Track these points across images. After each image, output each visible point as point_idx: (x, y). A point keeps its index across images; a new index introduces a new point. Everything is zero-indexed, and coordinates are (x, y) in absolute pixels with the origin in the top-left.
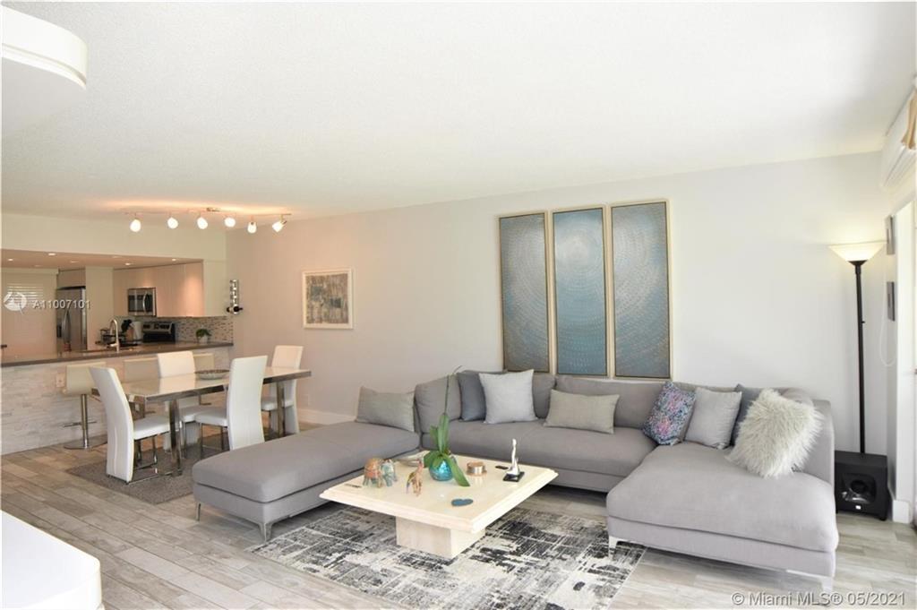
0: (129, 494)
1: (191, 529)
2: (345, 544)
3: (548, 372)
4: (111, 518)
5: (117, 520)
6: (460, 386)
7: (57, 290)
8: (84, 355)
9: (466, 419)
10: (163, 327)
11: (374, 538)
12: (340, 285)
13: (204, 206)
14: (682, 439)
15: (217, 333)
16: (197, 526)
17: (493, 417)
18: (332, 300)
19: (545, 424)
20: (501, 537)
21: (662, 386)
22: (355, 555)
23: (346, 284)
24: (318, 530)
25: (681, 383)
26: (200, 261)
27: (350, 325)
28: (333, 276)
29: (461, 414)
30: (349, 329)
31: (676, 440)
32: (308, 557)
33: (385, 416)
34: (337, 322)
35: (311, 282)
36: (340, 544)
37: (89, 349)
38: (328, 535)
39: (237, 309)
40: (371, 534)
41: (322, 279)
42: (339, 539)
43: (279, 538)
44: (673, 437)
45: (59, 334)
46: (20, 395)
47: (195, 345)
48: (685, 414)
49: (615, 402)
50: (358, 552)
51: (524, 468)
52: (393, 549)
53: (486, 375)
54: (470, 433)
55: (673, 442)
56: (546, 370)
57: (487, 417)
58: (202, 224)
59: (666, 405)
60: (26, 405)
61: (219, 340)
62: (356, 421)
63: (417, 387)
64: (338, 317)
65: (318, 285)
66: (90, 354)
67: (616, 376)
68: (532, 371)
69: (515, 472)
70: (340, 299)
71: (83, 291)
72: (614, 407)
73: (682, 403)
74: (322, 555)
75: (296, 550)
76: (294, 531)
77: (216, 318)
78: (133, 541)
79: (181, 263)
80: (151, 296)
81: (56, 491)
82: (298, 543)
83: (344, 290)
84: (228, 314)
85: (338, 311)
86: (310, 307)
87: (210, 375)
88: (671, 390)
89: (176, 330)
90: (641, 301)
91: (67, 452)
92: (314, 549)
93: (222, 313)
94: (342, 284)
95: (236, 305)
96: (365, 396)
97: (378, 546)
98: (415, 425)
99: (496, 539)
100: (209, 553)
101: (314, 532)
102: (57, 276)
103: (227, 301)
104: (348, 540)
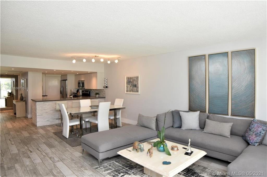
0: (66, 142)
1: (79, 157)
2: (126, 170)
3: (205, 112)
4: (59, 150)
5: (60, 151)
6: (173, 115)
7: (61, 81)
8: (67, 99)
9: (174, 127)
10: (87, 92)
11: (137, 169)
12: (136, 80)
13: (94, 55)
14: (261, 143)
15: (101, 94)
16: (82, 156)
17: (184, 127)
18: (134, 85)
19: (203, 131)
20: (183, 175)
21: (252, 121)
22: (128, 175)
23: (138, 80)
24: (118, 163)
25: (260, 120)
26: (96, 73)
27: (139, 93)
28: (134, 77)
29: (173, 125)
30: (139, 94)
31: (258, 144)
32: (112, 174)
33: (146, 124)
34: (135, 92)
35: (128, 79)
36: (124, 170)
37: (68, 97)
38: (121, 166)
39: (106, 87)
40: (136, 167)
41: (131, 78)
42: (124, 167)
43: (105, 164)
44: (256, 142)
45: (61, 93)
46: (45, 110)
47: (95, 97)
48: (262, 134)
49: (231, 126)
50: (129, 174)
51: (193, 149)
52: (142, 175)
53: (182, 112)
54: (175, 133)
55: (256, 144)
56: (205, 111)
57: (182, 127)
58: (93, 61)
59: (253, 129)
60: (46, 113)
61: (102, 96)
62: (137, 125)
63: (157, 115)
64: (136, 90)
65: (130, 80)
66: (68, 99)
67: (232, 115)
68: (199, 112)
69: (189, 152)
70: (136, 85)
71: (67, 81)
72: (231, 127)
73: (261, 129)
74: (117, 174)
75: (109, 170)
76: (110, 162)
77: (101, 90)
78: (61, 159)
79: (91, 73)
80: (84, 83)
81: (48, 139)
82: (110, 167)
83: (137, 82)
84: (104, 88)
85: (135, 88)
86: (127, 87)
87: (94, 107)
88: (256, 123)
89: (91, 93)
90: (243, 87)
91: (56, 127)
92: (115, 171)
93: (103, 88)
94: (137, 80)
95: (106, 86)
96: (140, 117)
97: (137, 172)
98: (156, 128)
99: (181, 175)
100: (82, 167)
101: (117, 164)
102: (61, 77)
103: (104, 85)
104: (127, 168)
